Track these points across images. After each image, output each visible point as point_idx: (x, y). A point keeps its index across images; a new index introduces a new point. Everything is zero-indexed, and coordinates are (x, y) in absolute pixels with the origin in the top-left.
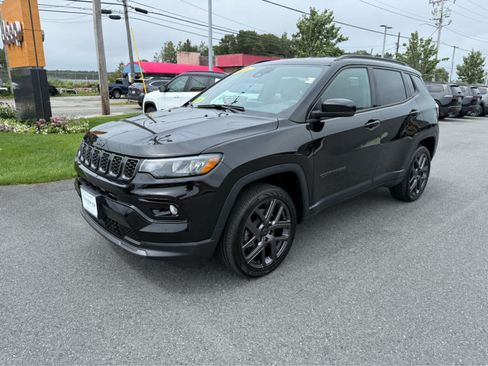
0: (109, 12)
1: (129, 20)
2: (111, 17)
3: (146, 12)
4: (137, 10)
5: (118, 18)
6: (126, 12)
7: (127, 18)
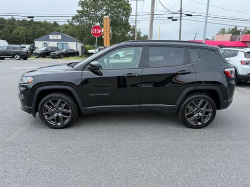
0: (172, 18)
1: (182, 21)
2: (173, 20)
3: (191, 15)
4: (187, 15)
5: (176, 20)
6: (181, 17)
7: (181, 19)
